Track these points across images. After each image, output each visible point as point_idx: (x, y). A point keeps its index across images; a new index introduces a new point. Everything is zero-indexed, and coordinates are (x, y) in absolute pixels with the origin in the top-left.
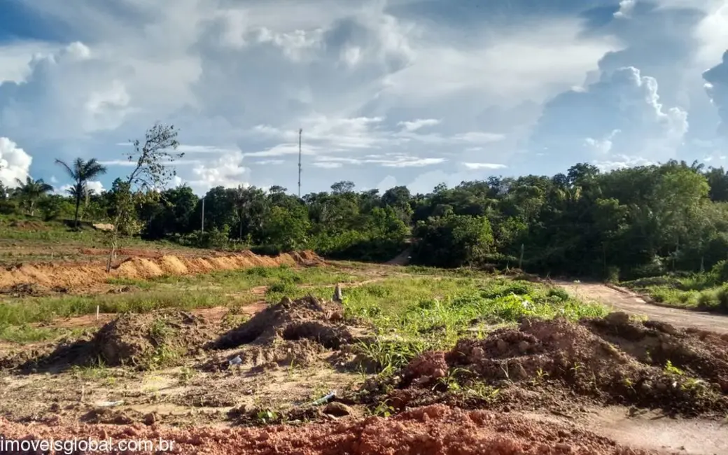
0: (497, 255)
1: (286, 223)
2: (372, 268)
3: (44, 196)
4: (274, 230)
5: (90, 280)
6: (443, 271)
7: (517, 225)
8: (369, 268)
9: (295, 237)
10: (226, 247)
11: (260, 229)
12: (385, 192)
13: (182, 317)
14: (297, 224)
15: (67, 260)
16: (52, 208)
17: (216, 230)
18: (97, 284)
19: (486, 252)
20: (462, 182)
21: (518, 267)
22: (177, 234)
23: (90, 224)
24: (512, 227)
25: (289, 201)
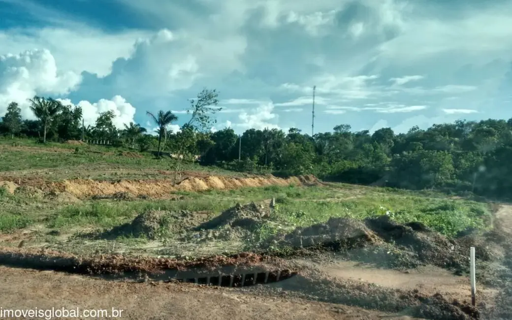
0: (456, 181)
1: (297, 155)
2: (357, 188)
3: (141, 135)
4: (288, 159)
5: (162, 191)
6: (411, 192)
7: (475, 158)
8: (354, 188)
9: (304, 165)
10: (255, 171)
11: (280, 158)
12: (374, 132)
13: (181, 213)
14: (306, 156)
15: (151, 178)
16: (145, 144)
17: (249, 159)
18: (166, 194)
19: (447, 178)
20: (434, 125)
21: (470, 191)
22: (224, 162)
23: (168, 155)
24: (471, 159)
25: (302, 139)
